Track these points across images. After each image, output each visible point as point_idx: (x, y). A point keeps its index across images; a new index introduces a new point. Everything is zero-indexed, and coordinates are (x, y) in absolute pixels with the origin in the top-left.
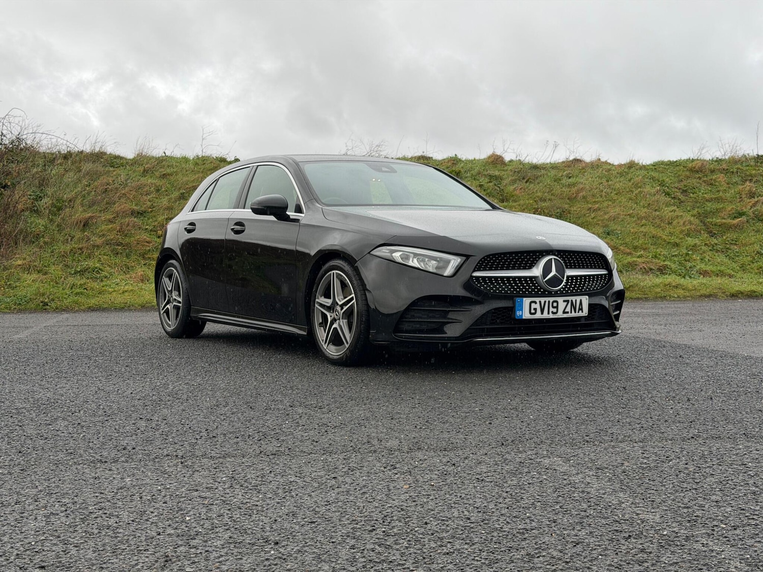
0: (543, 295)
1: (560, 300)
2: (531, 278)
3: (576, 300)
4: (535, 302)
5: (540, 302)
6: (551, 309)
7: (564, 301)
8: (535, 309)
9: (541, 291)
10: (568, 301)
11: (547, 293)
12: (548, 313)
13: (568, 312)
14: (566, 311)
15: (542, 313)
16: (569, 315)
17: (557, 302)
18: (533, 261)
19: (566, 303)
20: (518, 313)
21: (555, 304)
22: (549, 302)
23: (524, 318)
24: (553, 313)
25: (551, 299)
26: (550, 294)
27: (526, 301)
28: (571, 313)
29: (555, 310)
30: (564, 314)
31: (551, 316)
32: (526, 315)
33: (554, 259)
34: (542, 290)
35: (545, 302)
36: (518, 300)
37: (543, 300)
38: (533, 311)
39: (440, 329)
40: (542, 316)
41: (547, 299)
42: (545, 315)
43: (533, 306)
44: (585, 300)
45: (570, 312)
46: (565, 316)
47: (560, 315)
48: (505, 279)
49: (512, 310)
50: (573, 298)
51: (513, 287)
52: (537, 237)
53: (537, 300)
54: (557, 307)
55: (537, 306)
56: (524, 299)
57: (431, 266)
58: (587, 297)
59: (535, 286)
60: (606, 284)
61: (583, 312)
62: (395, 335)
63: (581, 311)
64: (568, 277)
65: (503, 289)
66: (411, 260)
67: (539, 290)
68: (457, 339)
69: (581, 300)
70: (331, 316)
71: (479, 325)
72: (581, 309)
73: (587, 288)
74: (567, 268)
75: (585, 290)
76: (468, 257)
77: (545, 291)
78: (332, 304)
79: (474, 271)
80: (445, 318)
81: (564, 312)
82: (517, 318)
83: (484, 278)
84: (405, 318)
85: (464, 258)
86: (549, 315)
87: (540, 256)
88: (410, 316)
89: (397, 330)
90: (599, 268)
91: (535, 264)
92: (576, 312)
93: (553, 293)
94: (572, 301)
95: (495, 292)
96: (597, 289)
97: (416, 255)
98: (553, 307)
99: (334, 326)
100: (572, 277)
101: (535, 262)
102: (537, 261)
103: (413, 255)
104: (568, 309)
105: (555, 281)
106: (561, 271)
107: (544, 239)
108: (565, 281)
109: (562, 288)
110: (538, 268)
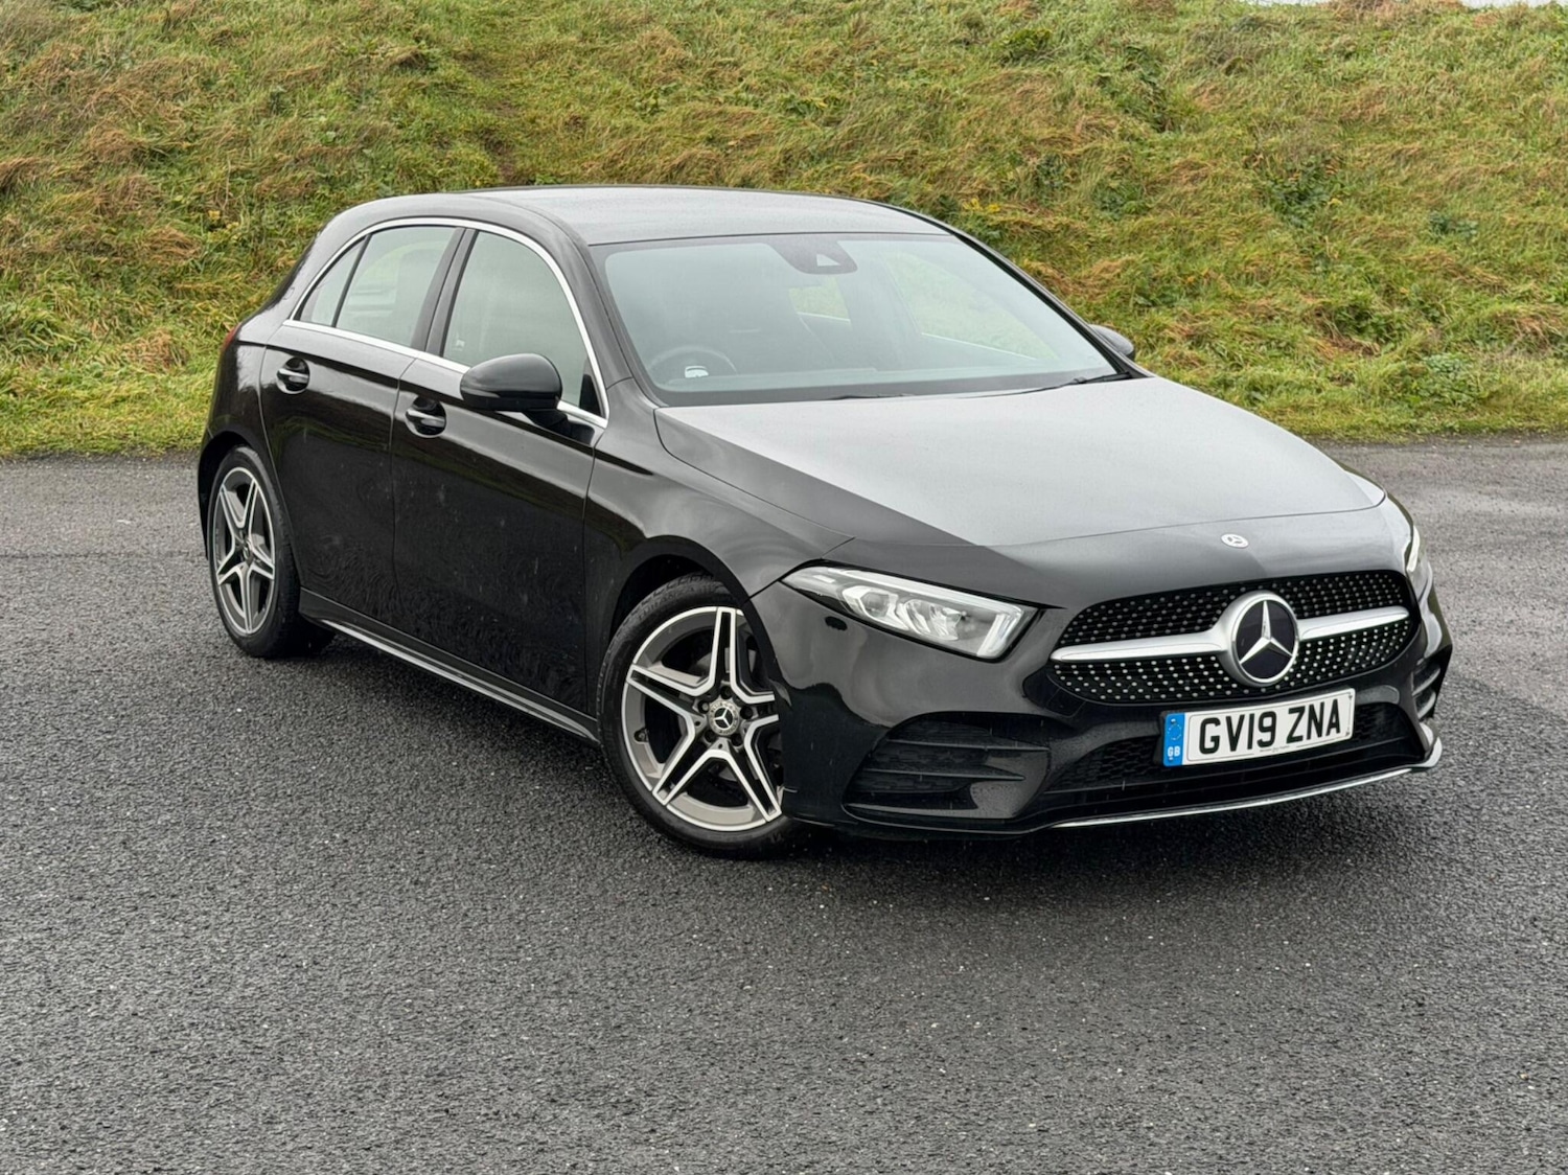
0: (1237, 699)
1: (1281, 709)
2: (1206, 656)
3: (1322, 705)
4: (1216, 722)
5: (1229, 720)
6: (1258, 735)
7: (1292, 711)
8: (1216, 739)
9: (1231, 688)
10: (1301, 710)
11: (1246, 691)
12: (1250, 746)
13: (1300, 739)
14: (1296, 734)
15: (1233, 747)
16: (1305, 744)
17: (1272, 715)
18: (1213, 609)
19: (1296, 715)
20: (1171, 752)
21: (1268, 722)
22: (1252, 717)
23: (1185, 762)
24: (1262, 744)
25: (1258, 710)
26: (1256, 696)
27: (1193, 720)
28: (1309, 737)
29: (1266, 737)
30: (1292, 744)
31: (1257, 752)
32: (1192, 755)
34: (1234, 686)
35: (1242, 718)
36: (1171, 716)
37: (1235, 713)
38: (1209, 744)
39: (961, 798)
40: (1233, 753)
41: (1247, 711)
42: (1243, 752)
43: (1212, 730)
44: (1346, 700)
45: (1305, 737)
46: (1294, 747)
47: (1281, 746)
49: (1155, 743)
50: (1315, 701)
51: (1158, 684)
52: (1225, 539)
53: (1221, 714)
54: (1272, 729)
55: (1221, 731)
56: (1188, 715)
57: (942, 630)
58: (1352, 691)
59: (1215, 675)
60: (1403, 646)
61: (1338, 731)
62: (849, 809)
63: (1333, 730)
64: (1303, 644)
65: (1134, 691)
66: (891, 607)
67: (1227, 686)
68: (1007, 823)
69: (1335, 703)
70: (697, 724)
71: (1068, 786)
72: (1334, 724)
73: (1353, 663)
74: (1301, 617)
75: (1348, 672)
76: (1042, 608)
77: (1242, 686)
78: (707, 693)
79: (1058, 646)
80: (980, 766)
81: (1291, 739)
82: (1166, 764)
83: (1082, 665)
84: (877, 765)
85: (1033, 610)
86: (1250, 751)
87: (1232, 597)
88: (886, 759)
89: (854, 793)
90: (1386, 605)
91: (1218, 616)
92: (1320, 735)
93: (1263, 690)
94: (1312, 708)
95: (1111, 698)
96: (1380, 663)
97: (904, 596)
98: (1263, 729)
99: (713, 752)
100: (1314, 642)
101: (1219, 612)
102: (1223, 609)
103: (896, 596)
104: (1301, 730)
105: (1269, 661)
106: (1285, 631)
107: (1245, 543)
108: (1295, 654)
109: (1288, 674)
110: (1224, 628)
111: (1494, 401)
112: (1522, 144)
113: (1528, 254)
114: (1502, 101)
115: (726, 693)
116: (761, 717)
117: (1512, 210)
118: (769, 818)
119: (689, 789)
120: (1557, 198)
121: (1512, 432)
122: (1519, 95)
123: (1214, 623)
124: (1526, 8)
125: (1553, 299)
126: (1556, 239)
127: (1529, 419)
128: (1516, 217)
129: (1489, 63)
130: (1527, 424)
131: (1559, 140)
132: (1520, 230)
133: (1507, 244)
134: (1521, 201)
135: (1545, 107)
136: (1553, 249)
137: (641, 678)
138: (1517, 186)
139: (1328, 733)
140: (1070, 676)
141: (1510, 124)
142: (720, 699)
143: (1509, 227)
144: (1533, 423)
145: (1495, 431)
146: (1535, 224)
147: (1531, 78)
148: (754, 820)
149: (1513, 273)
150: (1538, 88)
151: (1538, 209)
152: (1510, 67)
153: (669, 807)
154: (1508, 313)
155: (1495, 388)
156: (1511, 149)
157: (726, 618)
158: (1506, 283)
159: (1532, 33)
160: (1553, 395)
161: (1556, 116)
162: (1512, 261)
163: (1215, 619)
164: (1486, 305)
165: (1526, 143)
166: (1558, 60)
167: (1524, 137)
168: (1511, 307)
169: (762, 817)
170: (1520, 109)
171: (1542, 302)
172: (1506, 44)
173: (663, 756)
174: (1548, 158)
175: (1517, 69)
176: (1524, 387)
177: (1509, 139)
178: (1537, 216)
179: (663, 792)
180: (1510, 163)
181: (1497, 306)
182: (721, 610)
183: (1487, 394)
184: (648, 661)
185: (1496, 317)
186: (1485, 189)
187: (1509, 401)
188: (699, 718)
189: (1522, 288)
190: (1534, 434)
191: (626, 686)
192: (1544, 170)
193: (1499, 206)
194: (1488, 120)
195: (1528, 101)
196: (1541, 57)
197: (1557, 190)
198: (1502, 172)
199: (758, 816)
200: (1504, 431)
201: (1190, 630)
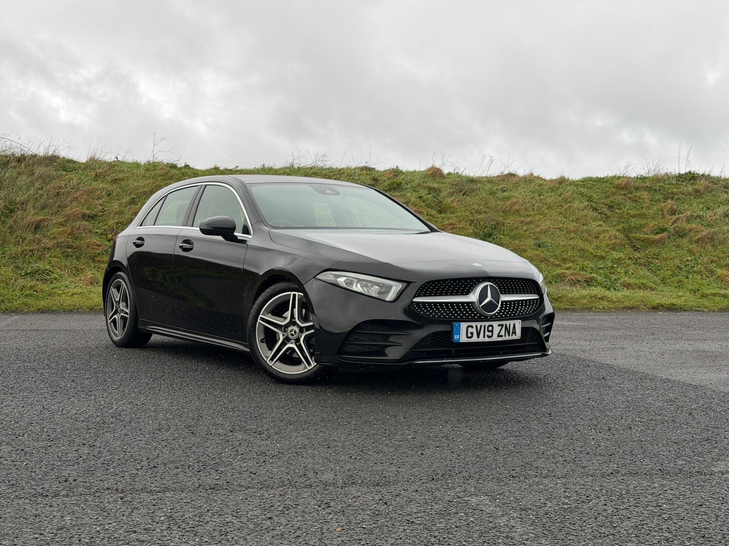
0: (480, 319)
1: (495, 324)
2: (468, 303)
3: (510, 324)
4: (472, 327)
5: (476, 326)
6: (487, 333)
7: (499, 325)
8: (472, 333)
10: (502, 325)
11: (482, 317)
12: (484, 337)
13: (502, 336)
14: (500, 334)
15: (478, 337)
16: (503, 339)
17: (492, 326)
18: (470, 287)
19: (501, 327)
20: (456, 337)
21: (490, 328)
22: (485, 326)
23: (461, 341)
24: (488, 337)
25: (487, 324)
26: (486, 319)
27: (464, 326)
28: (505, 336)
29: (490, 334)
31: (487, 339)
32: (463, 339)
33: (490, 285)
34: (478, 315)
35: (481, 326)
36: (456, 324)
37: (479, 324)
38: (469, 335)
39: (381, 352)
40: (478, 339)
41: (483, 324)
42: (481, 339)
43: (470, 329)
44: (518, 324)
45: (504, 336)
46: (500, 339)
47: (495, 338)
48: (444, 305)
49: (449, 334)
50: (507, 323)
51: (451, 312)
52: (474, 264)
53: (474, 324)
54: (492, 331)
55: (474, 330)
56: (462, 323)
57: (374, 291)
58: (520, 321)
59: (471, 311)
60: (538, 308)
61: (516, 335)
62: (339, 357)
63: (514, 335)
64: (502, 302)
65: (442, 314)
66: (355, 285)
67: (475, 315)
68: (397, 361)
69: (514, 324)
70: (283, 335)
71: (419, 348)
72: (514, 332)
73: (520, 312)
74: (502, 293)
75: (519, 315)
76: (409, 283)
77: (481, 315)
78: (287, 324)
79: (415, 297)
80: (387, 341)
81: (499, 336)
82: (454, 341)
83: (424, 303)
84: (349, 341)
85: (405, 284)
86: (484, 339)
87: (477, 283)
88: (353, 339)
89: (340, 352)
90: (531, 293)
91: (472, 290)
92: (509, 336)
93: (489, 317)
94: (506, 325)
95: (434, 316)
96: (529, 313)
97: (359, 280)
98: (489, 331)
99: (289, 345)
100: (506, 302)
101: (472, 288)
102: (474, 287)
103: (356, 280)
104: (502, 333)
105: (491, 306)
106: (496, 297)
107: (480, 266)
108: (499, 306)
109: (497, 312)
110: (474, 294)
111: (559, 299)
112: (565, 219)
113: (569, 254)
114: (558, 206)
115: (294, 324)
116: (306, 331)
117: (563, 241)
118: (309, 368)
119: (280, 360)
120: (578, 237)
121: (566, 309)
122: (564, 204)
123: (470, 292)
124: (564, 177)
125: (578, 269)
126: (578, 250)
127: (572, 305)
128: (564, 243)
129: (553, 194)
130: (571, 307)
131: (578, 218)
132: (566, 247)
133: (562, 251)
134: (565, 238)
135: (572, 208)
136: (577, 253)
137: (263, 319)
138: (564, 233)
139: (512, 336)
140: (419, 308)
141: (561, 213)
142: (292, 325)
143: (562, 246)
144: (573, 307)
145: (560, 309)
146: (571, 245)
147: (567, 199)
148: (304, 369)
149: (564, 261)
150: (569, 202)
151: (572, 240)
152: (560, 196)
153: (273, 366)
154: (562, 273)
155: (560, 295)
156: (561, 221)
157: (294, 296)
158: (562, 264)
159: (567, 185)
160: (580, 298)
161: (576, 211)
162: (563, 257)
163: (471, 290)
164: (555, 271)
165: (566, 219)
166: (576, 194)
167: (566, 217)
168: (564, 271)
169: (307, 368)
170: (564, 209)
171: (574, 270)
172: (558, 189)
173: (271, 348)
174: (574, 224)
175: (562, 196)
176: (570, 295)
177: (560, 218)
178: (571, 242)
179: (270, 361)
180: (561, 225)
181: (559, 271)
182: (293, 293)
183: (557, 297)
184: (266, 314)
185: (559, 274)
186: (553, 234)
187: (565, 299)
188: (284, 333)
189: (567, 266)
190: (574, 310)
191: (258, 323)
192: (573, 228)
193: (558, 239)
194: (553, 212)
195: (566, 206)
196: (570, 193)
197: (578, 234)
198: (559, 228)
199: (306, 368)
200: (563, 309)
201: (462, 294)
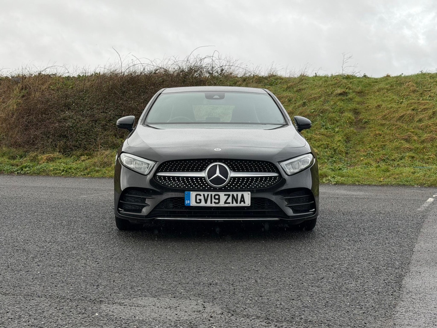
0: (209, 190)
1: (222, 194)
2: (201, 178)
3: (237, 195)
4: (200, 195)
5: (204, 195)
6: (214, 200)
7: (225, 195)
8: (200, 200)
9: (207, 187)
10: (229, 195)
11: (212, 188)
12: (211, 203)
13: (229, 203)
14: (227, 202)
15: (206, 202)
16: (231, 205)
17: (219, 196)
18: (203, 166)
19: (227, 196)
20: (187, 202)
21: (217, 197)
22: (211, 195)
23: (191, 205)
24: (215, 203)
25: (213, 193)
26: (215, 190)
27: (193, 194)
28: (233, 203)
29: (217, 201)
30: (226, 204)
31: (214, 205)
32: (193, 203)
34: (209, 187)
35: (208, 195)
36: (186, 192)
37: (206, 194)
38: (198, 201)
39: (140, 211)
40: (206, 204)
41: (210, 193)
42: (209, 204)
43: (198, 197)
44: (247, 196)
45: (231, 203)
46: (227, 205)
47: (222, 204)
49: (182, 200)
50: (235, 194)
51: (185, 184)
52: (215, 150)
53: (202, 193)
54: (219, 199)
55: (202, 198)
56: (191, 192)
58: (250, 193)
59: (203, 183)
60: (274, 184)
63: (243, 203)
64: (232, 178)
66: (133, 163)
69: (243, 195)
72: (243, 201)
73: (253, 186)
74: (231, 171)
75: (251, 188)
79: (158, 172)
80: (144, 203)
82: (186, 205)
83: (165, 177)
85: (155, 162)
86: (212, 205)
87: (208, 163)
90: (268, 172)
92: (237, 203)
93: (218, 189)
94: (233, 195)
95: (171, 186)
96: (264, 187)
98: (216, 199)
100: (238, 178)
101: (205, 166)
102: (207, 166)
104: (230, 201)
105: (218, 181)
107: (220, 150)
108: (228, 180)
109: (225, 185)
123: (203, 170)
139: (240, 203)
163: (204, 168)
